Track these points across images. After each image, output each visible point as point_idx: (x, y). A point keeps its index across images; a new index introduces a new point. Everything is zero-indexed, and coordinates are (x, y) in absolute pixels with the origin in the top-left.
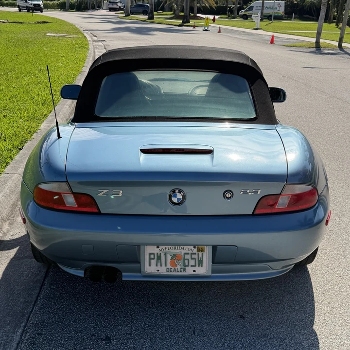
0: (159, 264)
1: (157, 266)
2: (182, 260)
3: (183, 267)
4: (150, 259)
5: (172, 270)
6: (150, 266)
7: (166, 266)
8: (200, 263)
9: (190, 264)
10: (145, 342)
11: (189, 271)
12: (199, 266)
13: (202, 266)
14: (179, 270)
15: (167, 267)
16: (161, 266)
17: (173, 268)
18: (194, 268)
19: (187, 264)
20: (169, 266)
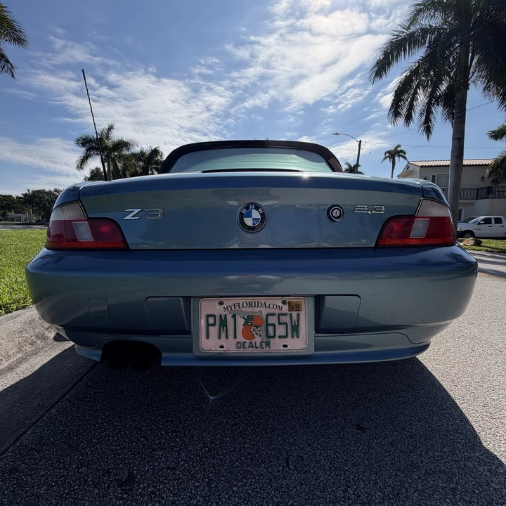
0: (223, 335)
1: (219, 338)
2: (263, 327)
3: (265, 339)
4: (208, 325)
5: (247, 345)
6: (208, 338)
7: (235, 337)
8: (295, 329)
9: (278, 334)
10: (197, 487)
11: (277, 347)
12: (293, 337)
13: (298, 337)
14: (258, 345)
15: (238, 340)
16: (227, 338)
17: (248, 342)
18: (285, 341)
19: (272, 334)
20: (240, 338)
